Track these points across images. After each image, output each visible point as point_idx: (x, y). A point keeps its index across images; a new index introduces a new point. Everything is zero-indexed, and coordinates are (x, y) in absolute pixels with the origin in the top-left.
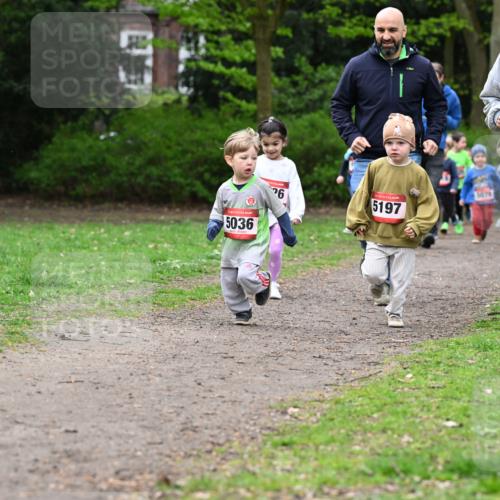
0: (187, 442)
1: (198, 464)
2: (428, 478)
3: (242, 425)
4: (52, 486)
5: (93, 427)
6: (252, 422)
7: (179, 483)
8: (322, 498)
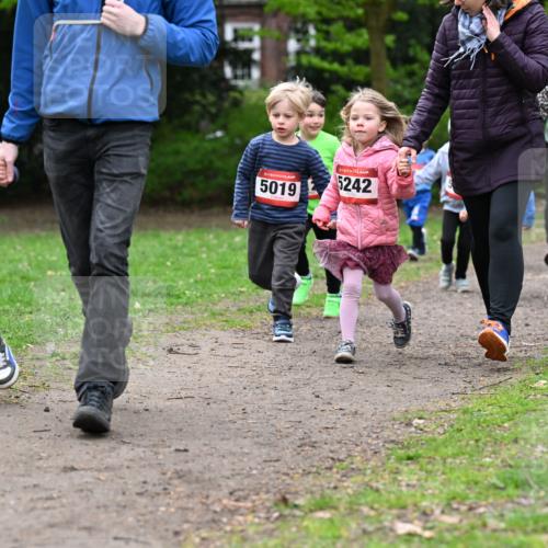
0: (306, 458)
1: (317, 482)
3: (364, 439)
4: (163, 509)
5: (205, 445)
6: (374, 436)
7: (297, 502)
8: (450, 514)
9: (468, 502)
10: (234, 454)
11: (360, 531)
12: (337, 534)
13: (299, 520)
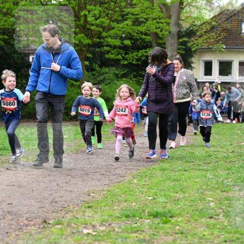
0: (53, 207)
1: (57, 215)
2: (142, 218)
3: (74, 200)
4: (3, 224)
5: (18, 202)
6: (77, 199)
7: (50, 222)
8: (102, 227)
9: (109, 222)
10: (28, 205)
11: (71, 232)
12: (63, 233)
13: (50, 228)
